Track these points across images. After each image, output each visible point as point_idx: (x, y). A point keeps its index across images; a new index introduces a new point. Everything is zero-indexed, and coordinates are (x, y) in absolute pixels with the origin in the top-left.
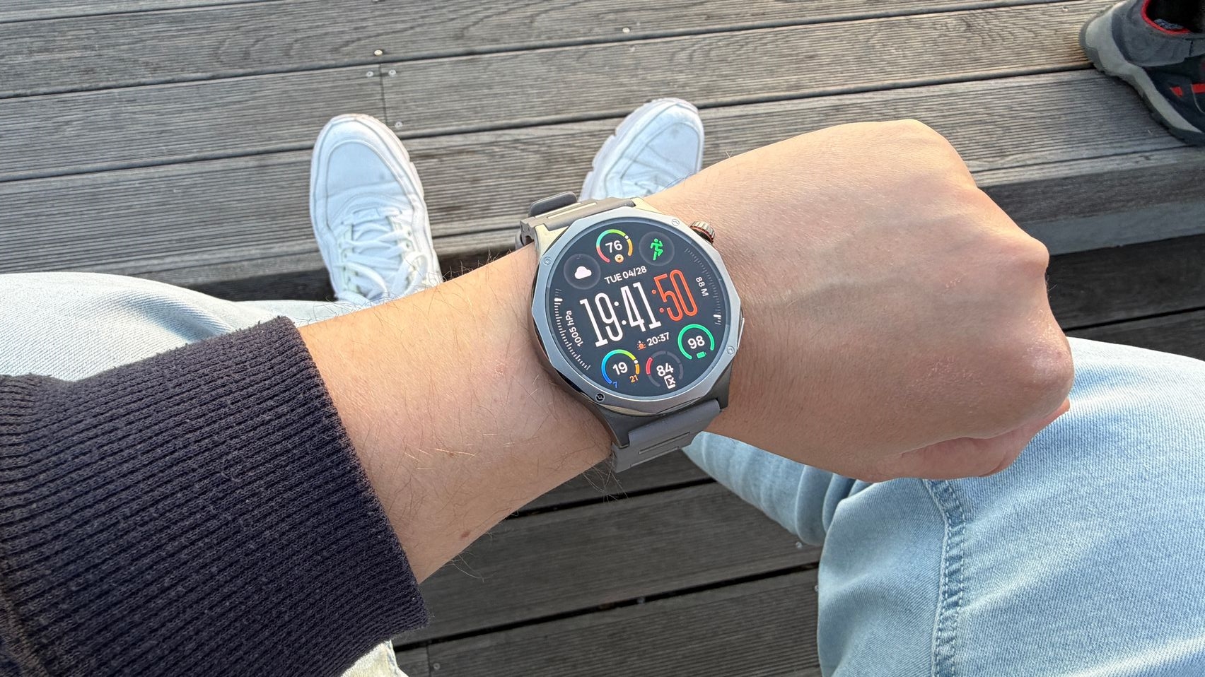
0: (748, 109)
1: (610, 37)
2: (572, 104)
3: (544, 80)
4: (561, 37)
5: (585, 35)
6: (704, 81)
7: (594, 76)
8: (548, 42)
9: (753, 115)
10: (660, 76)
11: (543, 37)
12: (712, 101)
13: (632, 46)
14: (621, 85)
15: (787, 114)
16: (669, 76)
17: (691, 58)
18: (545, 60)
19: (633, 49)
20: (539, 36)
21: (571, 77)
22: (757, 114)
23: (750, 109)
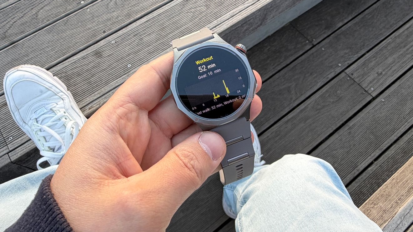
0: (149, 17)
1: (76, 9)
2: (69, 47)
3: (52, 41)
4: (53, 18)
5: (64, 12)
6: (126, 12)
7: (75, 30)
8: (48, 23)
9: (152, 18)
10: (105, 17)
11: (45, 21)
12: (132, 19)
13: (87, 8)
14: (89, 29)
15: (167, 11)
16: (109, 16)
17: (116, 3)
18: (49, 32)
19: (88, 10)
20: (42, 21)
21: (65, 35)
22: (154, 17)
23: (150, 16)
